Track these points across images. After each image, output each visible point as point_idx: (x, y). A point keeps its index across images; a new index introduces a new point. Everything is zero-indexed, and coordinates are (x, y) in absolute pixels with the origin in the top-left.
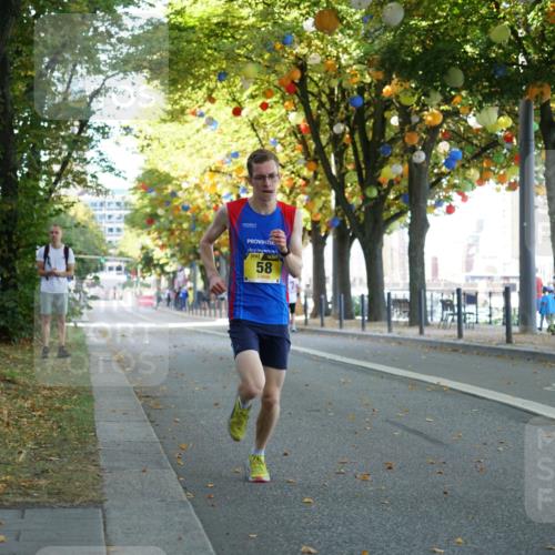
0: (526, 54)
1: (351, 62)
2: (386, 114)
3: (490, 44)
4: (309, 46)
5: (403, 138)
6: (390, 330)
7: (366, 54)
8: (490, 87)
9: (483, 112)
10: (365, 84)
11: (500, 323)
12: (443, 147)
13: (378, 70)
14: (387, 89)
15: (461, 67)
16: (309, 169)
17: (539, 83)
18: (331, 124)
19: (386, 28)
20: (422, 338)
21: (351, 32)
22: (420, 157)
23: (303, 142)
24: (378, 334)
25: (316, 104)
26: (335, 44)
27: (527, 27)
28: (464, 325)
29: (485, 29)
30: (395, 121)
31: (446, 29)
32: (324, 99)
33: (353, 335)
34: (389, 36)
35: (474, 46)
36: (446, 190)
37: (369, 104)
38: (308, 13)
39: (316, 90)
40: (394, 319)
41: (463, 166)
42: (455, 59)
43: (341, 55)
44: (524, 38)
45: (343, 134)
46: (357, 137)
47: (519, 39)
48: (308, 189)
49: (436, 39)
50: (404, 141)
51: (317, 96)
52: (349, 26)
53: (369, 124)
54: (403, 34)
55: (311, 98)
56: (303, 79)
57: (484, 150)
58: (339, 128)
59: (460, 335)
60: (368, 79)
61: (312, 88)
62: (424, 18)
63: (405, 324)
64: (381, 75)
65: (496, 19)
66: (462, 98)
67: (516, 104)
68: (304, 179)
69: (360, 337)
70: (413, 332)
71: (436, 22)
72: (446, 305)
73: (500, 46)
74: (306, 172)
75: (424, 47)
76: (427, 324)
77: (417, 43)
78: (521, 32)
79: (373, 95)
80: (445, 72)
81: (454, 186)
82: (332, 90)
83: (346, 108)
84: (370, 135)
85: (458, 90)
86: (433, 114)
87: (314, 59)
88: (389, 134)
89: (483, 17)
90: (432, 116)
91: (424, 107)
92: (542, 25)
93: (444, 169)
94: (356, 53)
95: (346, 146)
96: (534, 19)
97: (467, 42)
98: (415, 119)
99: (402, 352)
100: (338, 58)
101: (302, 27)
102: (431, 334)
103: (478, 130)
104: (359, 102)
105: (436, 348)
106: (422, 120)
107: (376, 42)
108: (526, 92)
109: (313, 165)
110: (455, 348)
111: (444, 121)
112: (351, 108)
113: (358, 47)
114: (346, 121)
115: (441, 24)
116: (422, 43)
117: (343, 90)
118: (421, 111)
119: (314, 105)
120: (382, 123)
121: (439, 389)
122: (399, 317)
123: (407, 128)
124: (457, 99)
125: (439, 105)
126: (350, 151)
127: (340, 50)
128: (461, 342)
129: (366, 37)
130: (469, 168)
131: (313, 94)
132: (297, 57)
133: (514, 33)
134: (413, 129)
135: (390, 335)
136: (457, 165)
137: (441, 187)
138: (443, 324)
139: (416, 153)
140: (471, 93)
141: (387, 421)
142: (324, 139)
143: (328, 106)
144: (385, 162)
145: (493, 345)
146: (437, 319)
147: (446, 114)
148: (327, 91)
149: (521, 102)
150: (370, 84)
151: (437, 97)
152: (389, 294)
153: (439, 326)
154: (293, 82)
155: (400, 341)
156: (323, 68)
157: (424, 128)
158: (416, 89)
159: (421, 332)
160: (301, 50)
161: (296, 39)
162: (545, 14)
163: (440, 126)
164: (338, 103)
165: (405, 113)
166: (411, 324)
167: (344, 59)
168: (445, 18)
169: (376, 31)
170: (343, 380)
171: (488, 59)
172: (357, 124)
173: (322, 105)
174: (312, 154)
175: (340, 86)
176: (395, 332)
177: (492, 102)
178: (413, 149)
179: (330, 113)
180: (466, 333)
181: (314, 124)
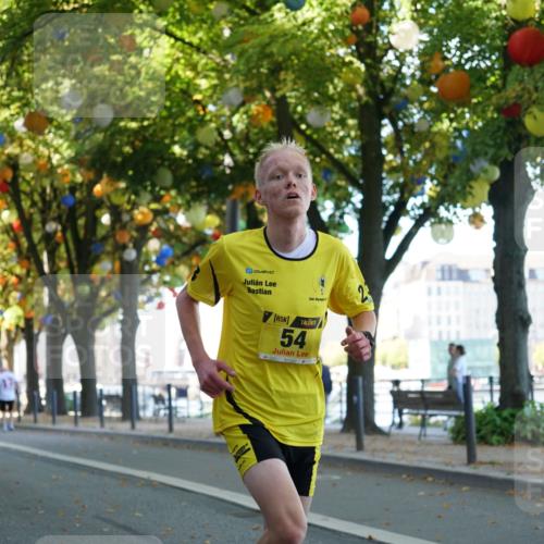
0: (232, 155)
1: (63, 162)
2: (98, 213)
3: (197, 145)
4: (21, 145)
5: (114, 236)
6: (102, 425)
7: (77, 154)
8: (198, 186)
9: (192, 211)
10: (76, 184)
11: (210, 417)
12: (154, 245)
13: (89, 169)
14: (98, 188)
15: (169, 167)
16: (22, 267)
17: (244, 183)
18: (44, 223)
19: (97, 129)
20: (134, 433)
21: (62, 132)
22: (131, 254)
23: (16, 240)
24: (90, 429)
25: (29, 203)
26: (47, 144)
27: (233, 129)
28: (174, 419)
29: (192, 131)
30: (106, 219)
31: (155, 131)
32: (36, 197)
33: (66, 432)
34: (100, 137)
35: (183, 147)
36: (157, 287)
37: (81, 202)
38: (18, 114)
39: (28, 189)
40: (107, 414)
41: (173, 263)
42: (163, 159)
43: (52, 155)
44: (230, 140)
45: (55, 232)
46: (69, 235)
47: (226, 141)
48: (21, 287)
49: (145, 140)
50: (115, 239)
51: (30, 195)
52: (59, 127)
53: (81, 222)
54: (112, 135)
55: (23, 197)
56: (15, 178)
57: (193, 247)
58: (52, 226)
59: (171, 429)
60: (79, 178)
61: (24, 187)
62: (133, 119)
63: (118, 419)
64: (91, 175)
65: (202, 122)
66: (171, 197)
67: (223, 203)
68: (17, 276)
69: (73, 433)
70: (125, 427)
71: (146, 123)
72: (158, 399)
73: (207, 148)
74: (18, 270)
75: (133, 147)
76: (139, 418)
77: (127, 144)
78: (227, 134)
79: (85, 194)
80: (154, 172)
81: (165, 283)
82: (44, 190)
83: (58, 207)
84: (82, 233)
85: (167, 189)
86: (143, 213)
87: (26, 158)
88: (101, 232)
89: (190, 120)
90: (142, 214)
91: (135, 205)
92: (247, 128)
93: (154, 266)
94: (68, 153)
95: (58, 244)
96: (238, 121)
97: (175, 143)
98: (126, 218)
99: (114, 447)
100: (50, 158)
101: (13, 128)
102: (143, 428)
103: (187, 228)
104: (71, 201)
105: (147, 442)
106: (132, 219)
107: (87, 142)
108: (232, 192)
109: (25, 262)
110: (165, 442)
111: (154, 219)
112: (63, 207)
113: (69, 147)
114: (58, 219)
115: (149, 126)
116: (132, 144)
117: (54, 190)
118: (132, 209)
119: (26, 204)
120: (94, 221)
121: (149, 483)
122: (111, 413)
123: (118, 226)
124: (167, 198)
125: (149, 204)
126: (62, 249)
127: (52, 150)
128: (172, 436)
129: (77, 137)
130: (178, 266)
131: (25, 193)
132: (9, 157)
133: (221, 135)
134: (124, 227)
135: (104, 430)
136: (167, 262)
137: (152, 284)
138: (156, 419)
139: (127, 251)
140: (180, 193)
141: (98, 517)
142: (36, 236)
143: (40, 205)
144: (97, 259)
145: (203, 439)
146: (148, 413)
147: (156, 213)
148: (39, 190)
149: (228, 201)
150: (81, 184)
151: (146, 197)
152: (101, 391)
153: (150, 420)
154: (5, 181)
155: (112, 436)
156: (35, 168)
157: (134, 226)
158: (127, 188)
159: (133, 427)
160: (12, 149)
161: (8, 139)
162: (249, 117)
163: (151, 224)
164: (50, 202)
165: (116, 212)
166: (124, 419)
167: (56, 159)
168: (154, 119)
169: (86, 131)
170: (54, 477)
171: (195, 160)
172: (69, 221)
173: (34, 204)
174: (24, 251)
175: (52, 185)
176: (108, 428)
177: (200, 201)
178: (124, 247)
179: (42, 212)
180: (176, 427)
181: (26, 223)
